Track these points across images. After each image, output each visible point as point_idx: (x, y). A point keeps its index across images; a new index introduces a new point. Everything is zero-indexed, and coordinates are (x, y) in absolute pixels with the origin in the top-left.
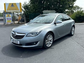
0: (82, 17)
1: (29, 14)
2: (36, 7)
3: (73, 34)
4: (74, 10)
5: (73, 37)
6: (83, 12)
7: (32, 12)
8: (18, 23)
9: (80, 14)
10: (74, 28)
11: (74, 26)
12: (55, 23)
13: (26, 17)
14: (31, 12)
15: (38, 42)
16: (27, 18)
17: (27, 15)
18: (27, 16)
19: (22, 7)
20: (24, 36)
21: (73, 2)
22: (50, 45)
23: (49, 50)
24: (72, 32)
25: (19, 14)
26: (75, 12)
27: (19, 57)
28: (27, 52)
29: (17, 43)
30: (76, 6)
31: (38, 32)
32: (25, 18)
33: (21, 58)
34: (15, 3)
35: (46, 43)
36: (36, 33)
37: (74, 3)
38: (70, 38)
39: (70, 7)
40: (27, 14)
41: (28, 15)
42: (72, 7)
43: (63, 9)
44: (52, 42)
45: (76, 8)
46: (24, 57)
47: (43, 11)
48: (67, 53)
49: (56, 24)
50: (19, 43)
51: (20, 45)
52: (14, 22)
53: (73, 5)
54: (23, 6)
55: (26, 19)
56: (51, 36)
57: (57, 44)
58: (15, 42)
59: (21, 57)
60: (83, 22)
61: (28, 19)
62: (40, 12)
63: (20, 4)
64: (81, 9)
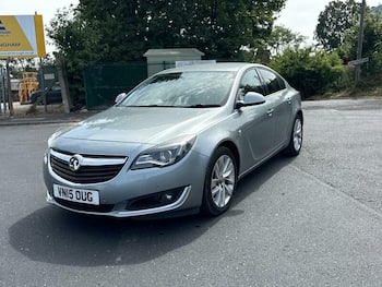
0: (308, 77)
1: (85, 68)
2: (109, 32)
3: (297, 147)
4: (269, 48)
5: (298, 159)
6: (311, 55)
7: (96, 56)
8: (32, 111)
9: (300, 63)
10: (299, 125)
11: (300, 115)
12: (238, 106)
13: (71, 79)
14: (94, 59)
15: (182, 189)
16: (73, 86)
17: (73, 70)
18: (73, 74)
19: (46, 33)
20: (123, 165)
21: (270, 14)
22: (227, 200)
23: (225, 221)
24: (295, 139)
25: (20, 65)
26: (275, 54)
27: (108, 260)
28: (135, 240)
29: (87, 202)
30: (280, 30)
31: (179, 146)
32: (63, 86)
33: (120, 263)
34: (13, 17)
35: (214, 192)
36: (174, 151)
37: (275, 14)
38: (290, 165)
39: (256, 32)
40: (75, 65)
41: (79, 71)
42: (268, 32)
43: (233, 44)
44: (231, 187)
45: (277, 36)
46: (134, 261)
47: (146, 54)
48: (303, 224)
49: (242, 109)
50: (96, 201)
51: (104, 207)
52: (11, 107)
53: (271, 25)
54: (51, 29)
55: (70, 90)
56: (229, 159)
57: (248, 195)
58: (74, 200)
59: (119, 259)
60: (313, 97)
61: (76, 90)
62: (133, 56)
63: (38, 19)
64: (301, 40)
